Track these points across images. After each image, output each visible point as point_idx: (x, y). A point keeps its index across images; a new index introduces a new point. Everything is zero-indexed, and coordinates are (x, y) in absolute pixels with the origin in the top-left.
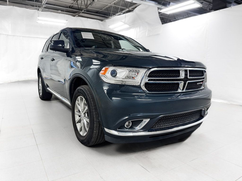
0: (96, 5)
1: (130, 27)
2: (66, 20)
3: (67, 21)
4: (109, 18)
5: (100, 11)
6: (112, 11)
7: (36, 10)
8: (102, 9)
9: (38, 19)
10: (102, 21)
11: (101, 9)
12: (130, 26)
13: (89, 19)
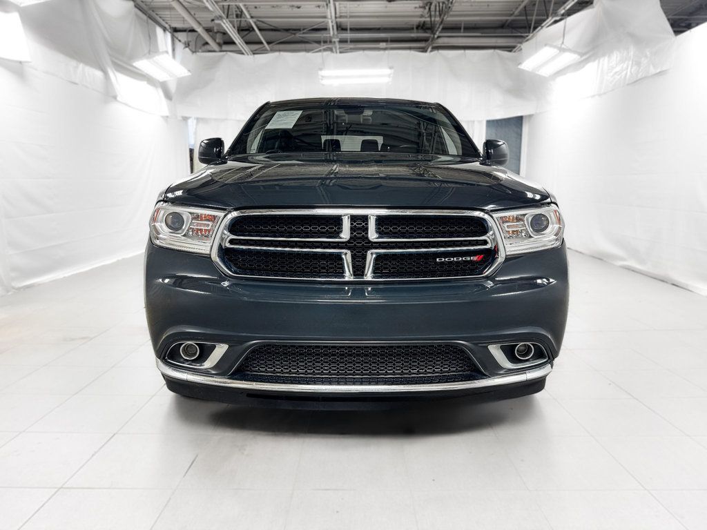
0: (488, 5)
1: (584, 57)
2: (391, 68)
3: (392, 71)
4: (528, 38)
5: (508, 22)
6: (535, 14)
7: (328, 53)
8: (511, 12)
9: (322, 76)
10: (510, 51)
11: (511, 15)
12: (581, 57)
13: (469, 52)
